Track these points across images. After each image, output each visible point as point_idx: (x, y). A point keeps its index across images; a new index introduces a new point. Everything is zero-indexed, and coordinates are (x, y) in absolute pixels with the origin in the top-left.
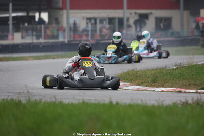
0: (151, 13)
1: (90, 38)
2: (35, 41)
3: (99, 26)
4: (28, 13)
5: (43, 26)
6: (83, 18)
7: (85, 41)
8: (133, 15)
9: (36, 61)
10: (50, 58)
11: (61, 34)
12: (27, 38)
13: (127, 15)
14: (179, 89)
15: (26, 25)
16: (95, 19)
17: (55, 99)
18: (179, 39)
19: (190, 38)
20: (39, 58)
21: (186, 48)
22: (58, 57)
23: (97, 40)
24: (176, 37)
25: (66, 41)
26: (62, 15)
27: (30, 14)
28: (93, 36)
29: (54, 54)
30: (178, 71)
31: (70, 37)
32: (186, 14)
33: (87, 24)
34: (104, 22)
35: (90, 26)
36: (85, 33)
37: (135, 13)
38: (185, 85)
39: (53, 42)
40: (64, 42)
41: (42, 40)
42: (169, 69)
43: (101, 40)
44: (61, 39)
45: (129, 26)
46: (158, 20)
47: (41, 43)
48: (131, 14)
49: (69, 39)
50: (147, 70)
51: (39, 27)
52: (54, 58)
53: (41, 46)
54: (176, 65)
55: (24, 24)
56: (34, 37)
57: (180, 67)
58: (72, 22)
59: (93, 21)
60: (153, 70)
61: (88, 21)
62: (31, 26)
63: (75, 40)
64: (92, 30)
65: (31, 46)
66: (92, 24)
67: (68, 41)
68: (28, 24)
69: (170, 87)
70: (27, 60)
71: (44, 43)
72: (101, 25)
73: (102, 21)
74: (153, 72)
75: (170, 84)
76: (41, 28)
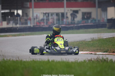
0: (80, 10)
1: (45, 24)
2: (14, 26)
3: (50, 17)
4: (10, 10)
5: (19, 18)
6: (41, 13)
7: (42, 25)
8: (70, 11)
9: (13, 38)
10: (21, 36)
11: (29, 22)
12: (9, 24)
13: (66, 11)
14: (91, 52)
15: (9, 17)
16: (48, 14)
17: (19, 59)
18: (95, 24)
19: (101, 23)
20: (15, 36)
21: (99, 29)
22: (26, 35)
23: (50, 25)
24: (94, 23)
25: (32, 26)
26: (30, 11)
27: (12, 11)
28: (47, 23)
29: (25, 33)
30: (91, 42)
31: (34, 24)
32: (99, 10)
33: (44, 16)
34: (53, 15)
35: (45, 17)
36: (42, 21)
37: (71, 10)
38: (95, 50)
39: (24, 27)
40: (31, 26)
41: (18, 26)
42: (87, 41)
43: (51, 25)
44: (29, 25)
45: (67, 17)
46: (84, 14)
47: (18, 27)
48: (68, 10)
49: (33, 25)
50: (75, 42)
51: (17, 18)
52: (23, 36)
53: (18, 29)
54: (91, 39)
55: (8, 17)
56: (14, 24)
57: (93, 40)
58: (35, 15)
59: (47, 15)
60: (78, 42)
61: (44, 15)
62: (12, 18)
63: (37, 26)
64: (46, 20)
65: (12, 29)
66: (46, 17)
67: (33, 26)
68: (10, 17)
69: (86, 51)
70: (8, 37)
71: (19, 27)
72: (52, 17)
73: (52, 14)
74: (77, 43)
75: (86, 50)
76: (18, 19)
